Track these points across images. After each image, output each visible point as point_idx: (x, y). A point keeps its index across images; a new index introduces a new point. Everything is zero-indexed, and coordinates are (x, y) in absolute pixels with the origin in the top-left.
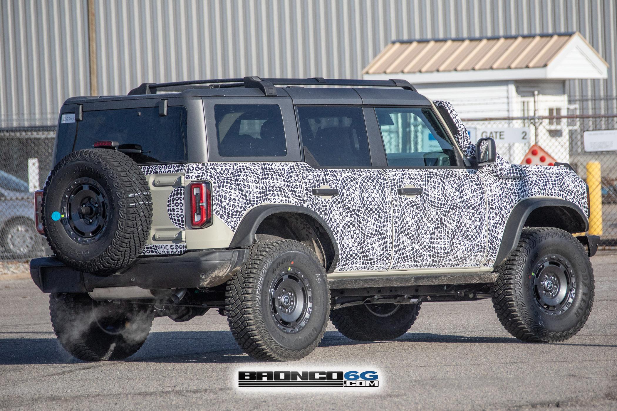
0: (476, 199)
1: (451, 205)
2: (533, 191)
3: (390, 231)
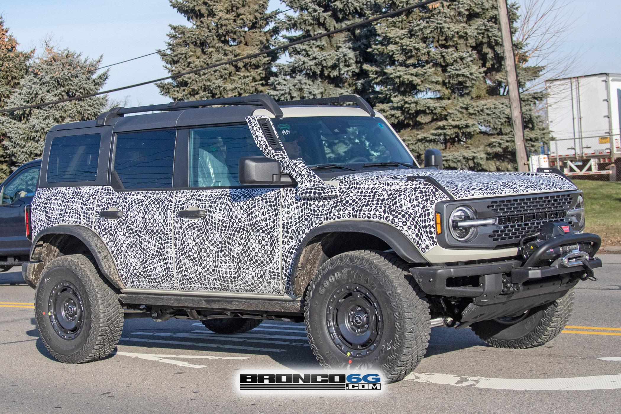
0: (268, 222)
1: (237, 228)
2: (341, 213)
3: (171, 252)
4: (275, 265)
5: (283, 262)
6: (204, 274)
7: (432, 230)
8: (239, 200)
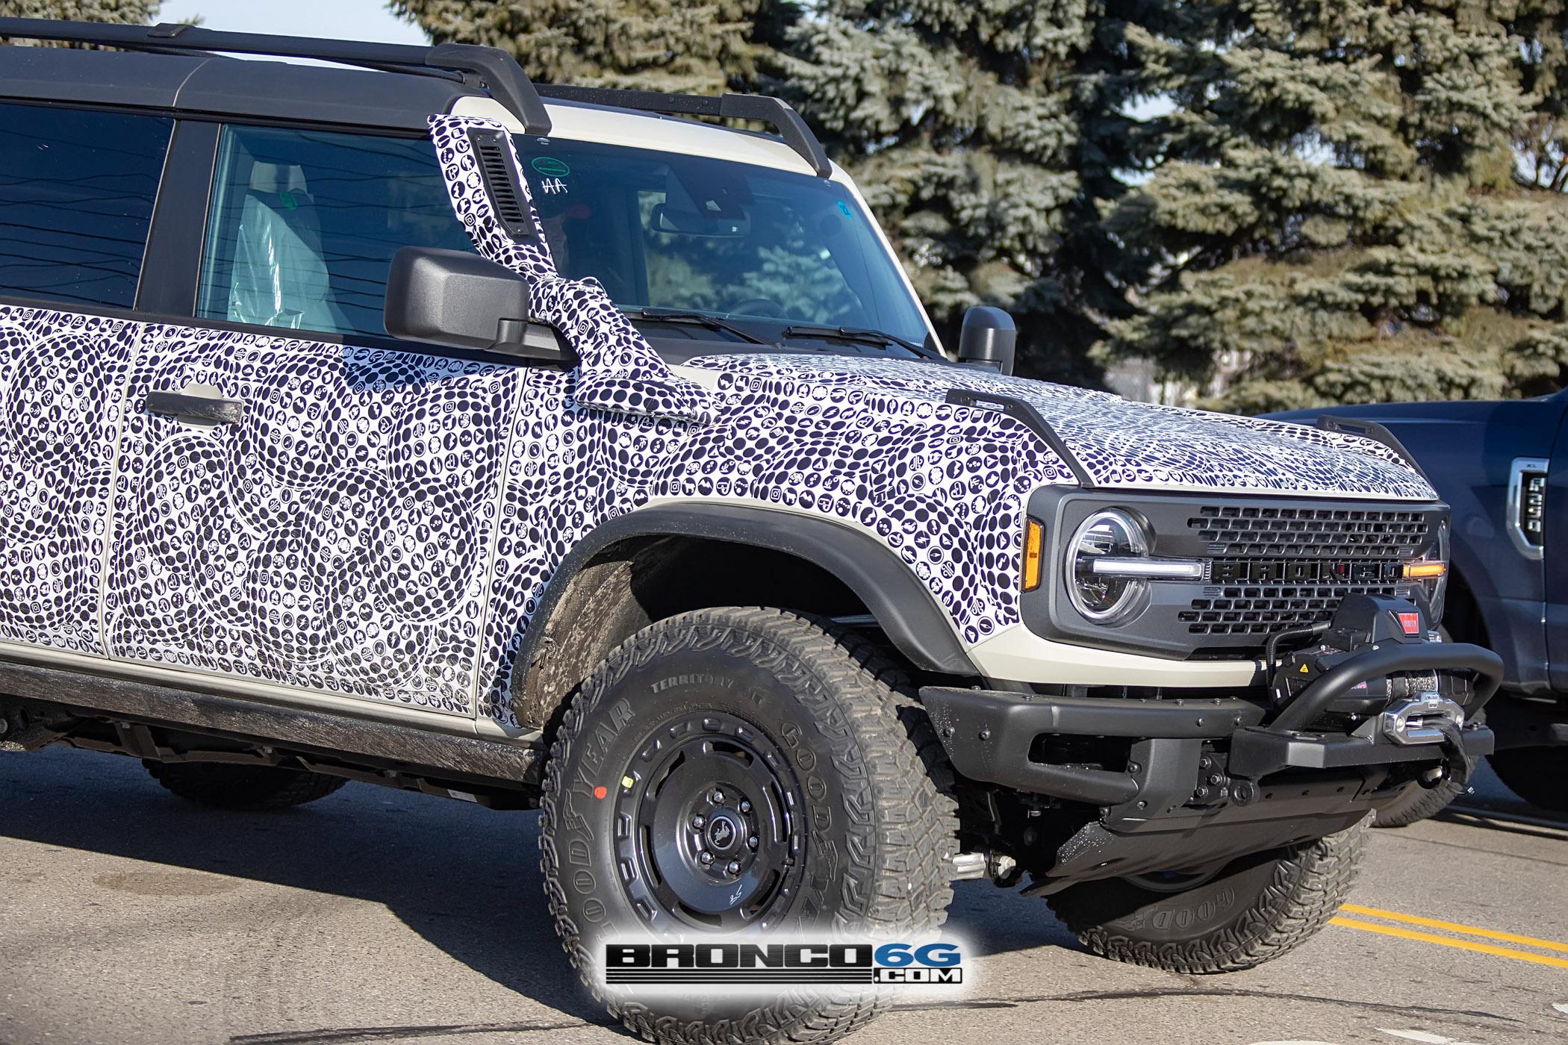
0: (460, 470)
1: (350, 476)
2: (716, 476)
3: (99, 527)
4: (463, 617)
5: (491, 610)
6: (209, 614)
7: (1011, 572)
8: (369, 386)
